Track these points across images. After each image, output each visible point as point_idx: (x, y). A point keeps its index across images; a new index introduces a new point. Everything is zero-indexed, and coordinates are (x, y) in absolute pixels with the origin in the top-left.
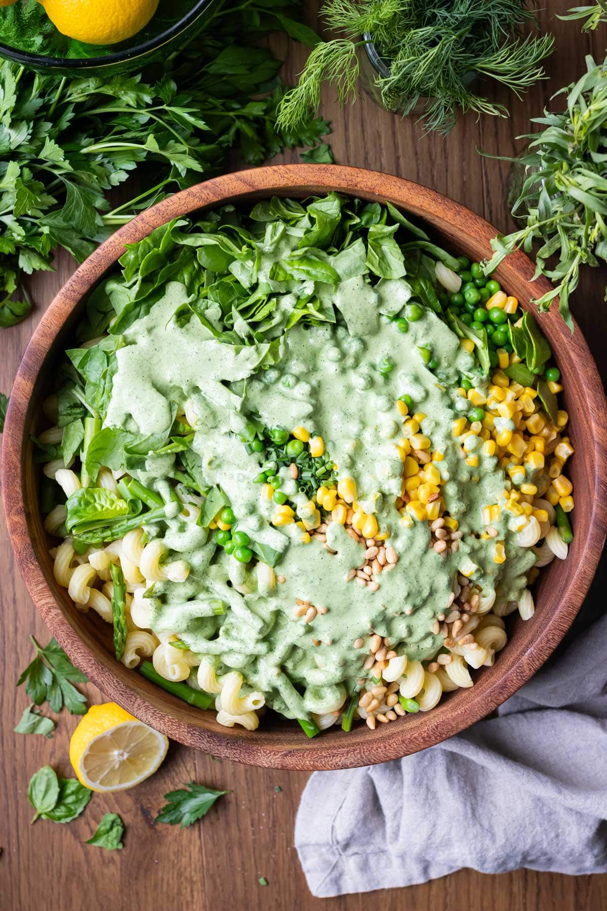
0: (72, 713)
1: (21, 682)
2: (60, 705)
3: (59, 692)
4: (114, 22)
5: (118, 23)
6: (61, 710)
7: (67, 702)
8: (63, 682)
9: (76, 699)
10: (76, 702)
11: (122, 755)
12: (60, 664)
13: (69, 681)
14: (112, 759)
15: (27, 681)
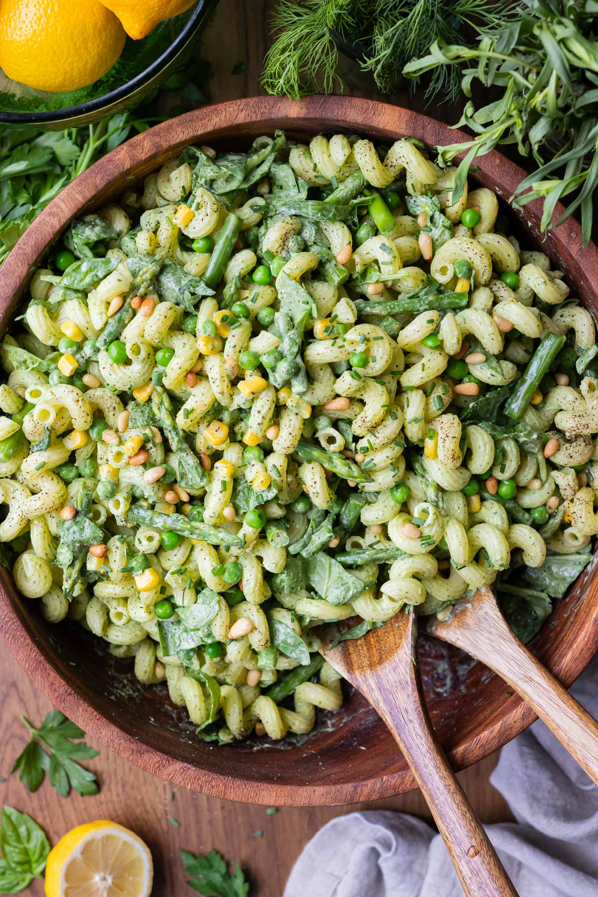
0: (82, 795)
1: (16, 768)
2: (67, 788)
3: (63, 773)
4: (68, 69)
5: (72, 69)
6: (69, 793)
7: (74, 783)
8: (66, 762)
9: (84, 778)
10: (83, 782)
11: (104, 879)
12: (59, 744)
13: (71, 760)
14: (94, 889)
15: (22, 766)
